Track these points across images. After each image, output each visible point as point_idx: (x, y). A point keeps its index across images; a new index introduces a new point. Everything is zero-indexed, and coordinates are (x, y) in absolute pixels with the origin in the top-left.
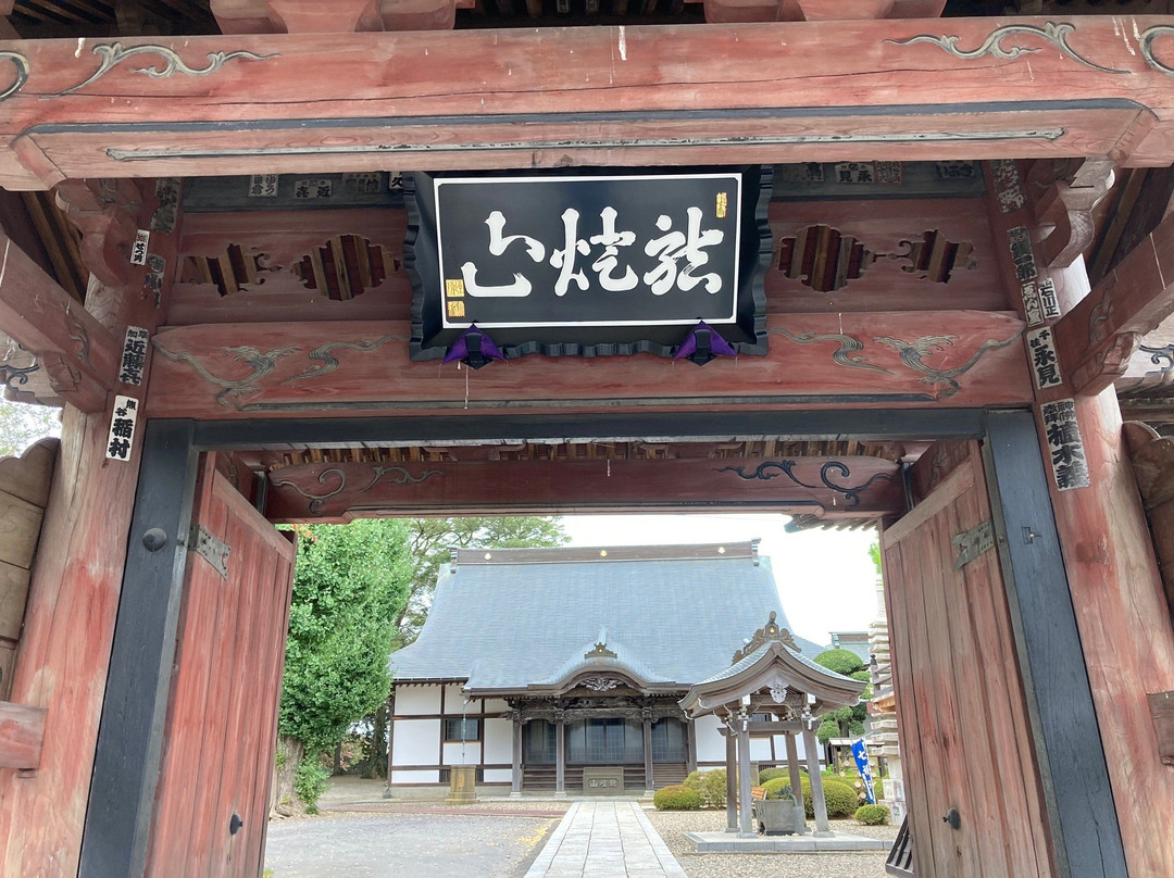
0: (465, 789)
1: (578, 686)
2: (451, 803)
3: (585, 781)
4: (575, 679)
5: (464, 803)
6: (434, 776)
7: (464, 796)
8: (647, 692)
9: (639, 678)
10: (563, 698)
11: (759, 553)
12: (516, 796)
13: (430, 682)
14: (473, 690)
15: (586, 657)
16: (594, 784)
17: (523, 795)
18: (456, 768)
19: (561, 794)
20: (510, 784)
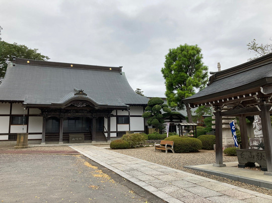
0: (24, 142)
1: (71, 105)
2: (17, 148)
3: (70, 138)
4: (70, 102)
5: (23, 148)
6: (6, 137)
7: (23, 145)
8: (97, 108)
9: (95, 103)
10: (64, 109)
11: (122, 71)
12: (43, 144)
13: (6, 101)
14: (28, 104)
15: (75, 95)
16: (73, 139)
17: (46, 143)
18: (20, 134)
19: (61, 143)
20: (41, 139)
